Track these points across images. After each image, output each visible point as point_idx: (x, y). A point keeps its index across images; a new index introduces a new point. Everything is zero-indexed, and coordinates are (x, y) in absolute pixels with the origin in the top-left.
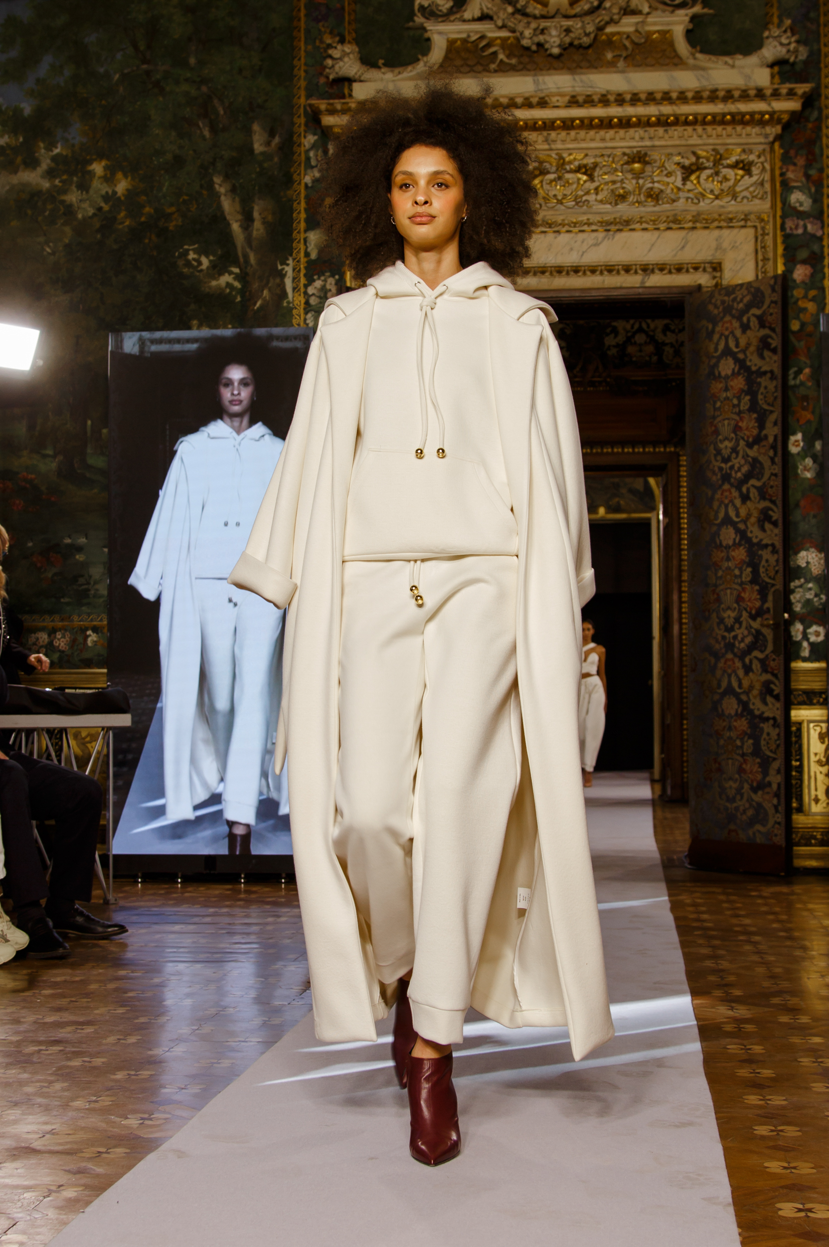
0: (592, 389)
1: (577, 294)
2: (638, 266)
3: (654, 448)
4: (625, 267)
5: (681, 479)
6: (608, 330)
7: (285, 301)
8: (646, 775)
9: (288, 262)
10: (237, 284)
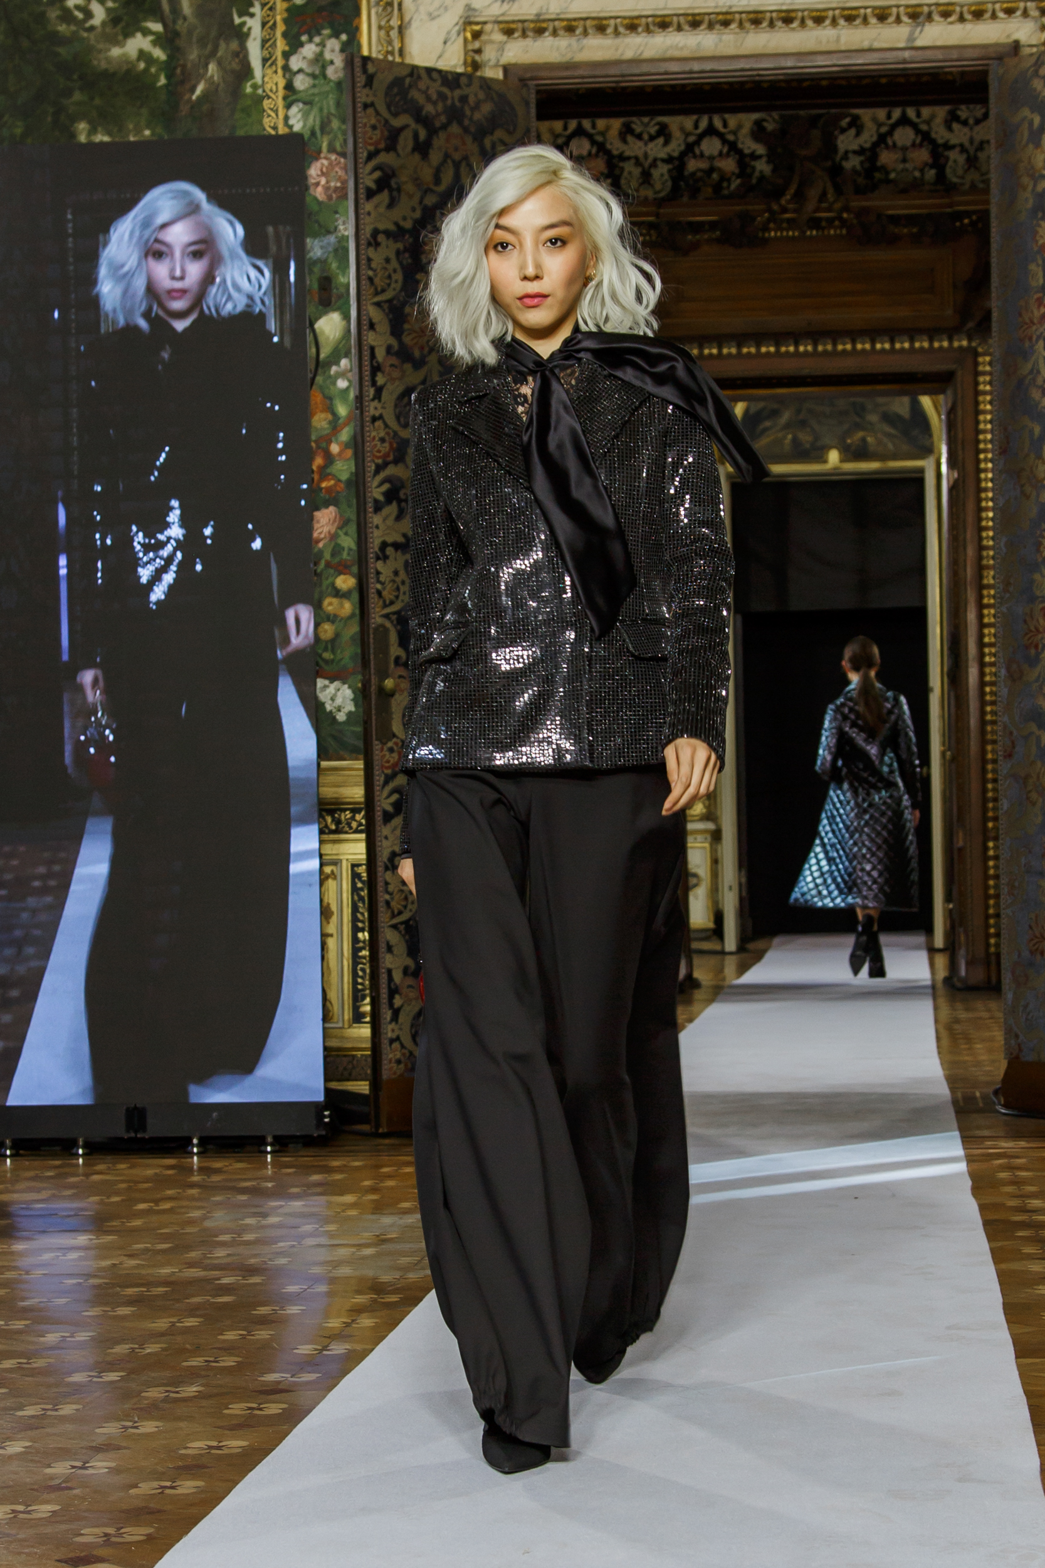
0: (814, 232)
1: (789, 63)
2: (902, 9)
3: (931, 341)
4: (877, 11)
5: (981, 398)
6: (845, 122)
7: (249, 84)
8: (921, 939)
9: (252, 10)
10: (159, 54)
